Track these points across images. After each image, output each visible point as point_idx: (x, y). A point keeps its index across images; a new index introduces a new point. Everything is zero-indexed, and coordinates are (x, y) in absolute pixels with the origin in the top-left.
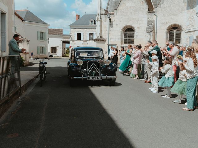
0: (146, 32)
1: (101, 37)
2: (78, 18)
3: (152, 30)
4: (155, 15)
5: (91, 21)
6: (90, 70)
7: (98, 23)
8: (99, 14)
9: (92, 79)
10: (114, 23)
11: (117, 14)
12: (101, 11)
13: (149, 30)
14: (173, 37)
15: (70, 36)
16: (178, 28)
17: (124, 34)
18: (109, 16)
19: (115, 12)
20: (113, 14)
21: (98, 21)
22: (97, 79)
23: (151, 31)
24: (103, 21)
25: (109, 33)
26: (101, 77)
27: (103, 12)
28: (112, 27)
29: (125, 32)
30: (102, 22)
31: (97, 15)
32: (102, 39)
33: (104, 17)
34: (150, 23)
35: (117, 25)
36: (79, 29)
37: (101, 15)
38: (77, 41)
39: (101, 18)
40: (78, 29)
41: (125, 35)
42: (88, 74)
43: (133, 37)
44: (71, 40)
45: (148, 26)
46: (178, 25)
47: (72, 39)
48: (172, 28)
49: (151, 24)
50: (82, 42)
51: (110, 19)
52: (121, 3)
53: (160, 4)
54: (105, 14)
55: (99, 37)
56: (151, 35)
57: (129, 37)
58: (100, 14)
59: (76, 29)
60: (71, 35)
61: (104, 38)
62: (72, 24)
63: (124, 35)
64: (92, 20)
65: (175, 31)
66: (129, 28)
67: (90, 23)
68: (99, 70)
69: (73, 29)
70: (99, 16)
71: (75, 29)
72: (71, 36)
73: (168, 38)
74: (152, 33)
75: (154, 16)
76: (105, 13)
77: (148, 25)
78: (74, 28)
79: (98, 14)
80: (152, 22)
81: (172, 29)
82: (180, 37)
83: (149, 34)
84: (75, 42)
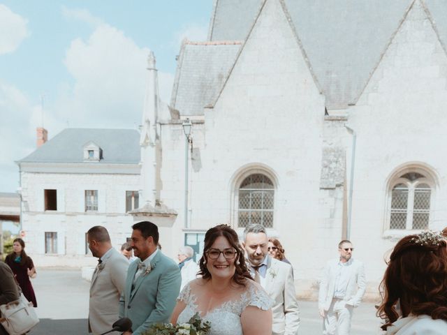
0: (321, 189)
1: (158, 203)
2: (45, 139)
3: (342, 181)
4: (348, 129)
5: (89, 151)
7: (148, 155)
8: (152, 122)
10: (205, 155)
11: (214, 123)
12: (156, 111)
13: (332, 182)
14: (405, 206)
15: (21, 196)
16: (422, 176)
17: (238, 194)
18: (187, 129)
19: (208, 116)
20: (202, 123)
21: (149, 147)
23: (338, 186)
24: (164, 146)
25: (187, 192)
27: (166, 116)
28: (198, 168)
29: (241, 187)
30: (161, 150)
31: (143, 123)
32: (162, 210)
33: (166, 132)
34: (332, 158)
35: (214, 161)
36: (51, 176)
37: (158, 126)
38: (44, 213)
39: (157, 137)
40: (45, 175)
41: (242, 196)
43: (269, 203)
44: (24, 209)
45: (326, 167)
46: (424, 167)
47: (27, 206)
48: (402, 174)
49: (337, 162)
50: (63, 217)
51: (189, 141)
52: (227, 84)
53: (366, 91)
54: (172, 123)
55: (153, 204)
56: (336, 199)
57: (256, 204)
58: (156, 122)
59: (41, 176)
60: (23, 194)
61: (170, 207)
62: (27, 157)
63: (237, 198)
64: (92, 146)
65: (412, 186)
66: (255, 172)
67: (86, 155)
69: (30, 175)
70: (152, 128)
71: (37, 175)
72: (24, 199)
73: (390, 209)
74: (339, 193)
75: (346, 132)
76: (173, 118)
77: (326, 162)
78: (32, 172)
79: (148, 122)
80: (339, 153)
81: (404, 181)
82: (427, 206)
83: (331, 196)
84: (38, 217)
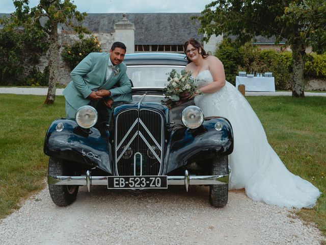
6: (125, 143)
9: (127, 186)
22: (148, 185)
26: (164, 180)
42: (117, 161)
68: (161, 148)
